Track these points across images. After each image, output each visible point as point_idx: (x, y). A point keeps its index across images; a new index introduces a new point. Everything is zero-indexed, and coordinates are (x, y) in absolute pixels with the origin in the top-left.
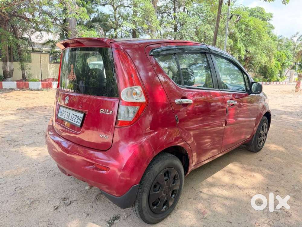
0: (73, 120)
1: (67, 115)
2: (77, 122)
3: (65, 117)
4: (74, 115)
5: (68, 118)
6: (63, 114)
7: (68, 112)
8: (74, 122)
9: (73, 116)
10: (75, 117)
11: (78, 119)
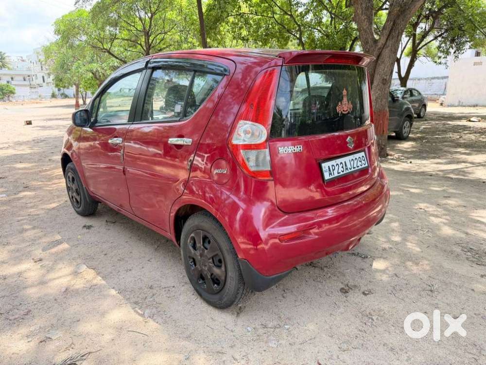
0: (355, 166)
1: (342, 167)
2: (361, 166)
3: (339, 171)
4: (352, 160)
5: (347, 169)
6: (333, 170)
7: (341, 163)
8: (358, 168)
9: (352, 163)
10: (356, 162)
11: (361, 161)
